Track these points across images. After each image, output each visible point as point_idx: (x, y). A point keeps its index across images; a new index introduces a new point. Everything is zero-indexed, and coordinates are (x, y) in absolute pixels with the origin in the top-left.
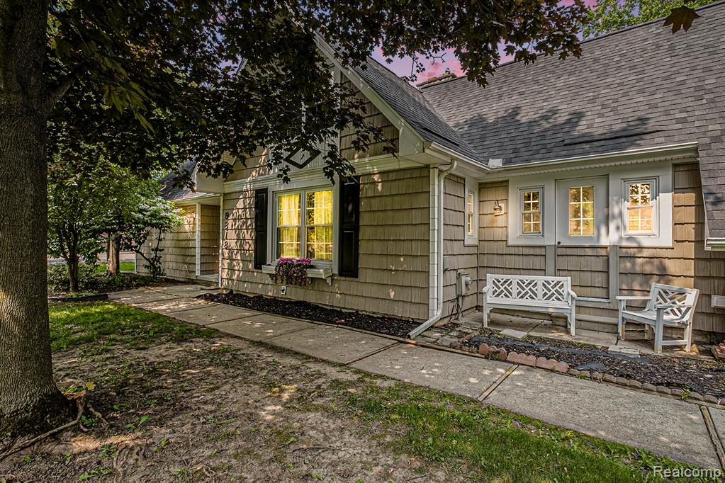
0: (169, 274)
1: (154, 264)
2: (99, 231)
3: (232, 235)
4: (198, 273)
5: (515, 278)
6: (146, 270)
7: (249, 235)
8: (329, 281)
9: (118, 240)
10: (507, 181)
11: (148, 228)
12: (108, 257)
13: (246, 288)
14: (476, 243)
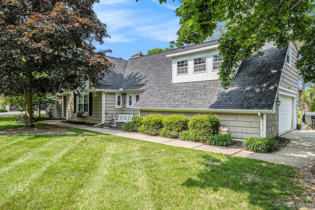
0: (55, 117)
1: (50, 114)
2: (35, 105)
3: (69, 105)
4: (63, 116)
5: (127, 116)
6: (48, 116)
7: (73, 106)
8: (87, 117)
9: (40, 107)
10: (126, 93)
11: (48, 103)
12: (37, 112)
13: (72, 120)
14: (122, 108)
